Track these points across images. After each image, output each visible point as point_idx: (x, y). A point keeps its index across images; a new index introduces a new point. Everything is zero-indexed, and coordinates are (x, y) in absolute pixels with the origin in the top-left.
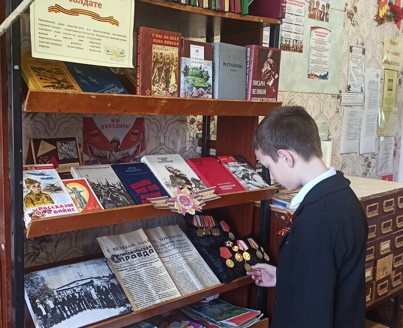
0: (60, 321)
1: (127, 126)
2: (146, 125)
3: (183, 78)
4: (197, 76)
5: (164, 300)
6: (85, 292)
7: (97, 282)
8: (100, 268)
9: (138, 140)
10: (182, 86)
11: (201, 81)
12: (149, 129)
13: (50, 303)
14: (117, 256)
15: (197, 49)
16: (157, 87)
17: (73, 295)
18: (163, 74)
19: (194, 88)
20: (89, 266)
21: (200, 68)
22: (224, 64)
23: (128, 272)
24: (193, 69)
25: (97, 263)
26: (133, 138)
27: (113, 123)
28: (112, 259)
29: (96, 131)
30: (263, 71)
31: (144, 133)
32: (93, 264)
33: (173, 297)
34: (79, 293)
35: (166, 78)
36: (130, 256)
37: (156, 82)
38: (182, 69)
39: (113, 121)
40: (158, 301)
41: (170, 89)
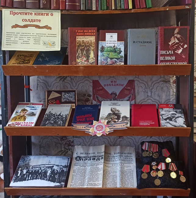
0: (22, 181)
1: (122, 85)
2: (136, 84)
3: (100, 53)
4: (111, 51)
5: (89, 187)
6: (45, 171)
7: (55, 168)
8: (63, 161)
9: (130, 93)
10: (99, 58)
11: (115, 54)
12: (138, 87)
13: (25, 172)
14: (80, 157)
15: (112, 35)
16: (80, 60)
17: (38, 170)
18: (85, 52)
19: (109, 59)
20: (57, 159)
21: (114, 47)
22: (134, 42)
23: (80, 167)
24: (108, 47)
25: (63, 158)
26: (126, 92)
27: (112, 83)
28: (76, 158)
29: (101, 88)
30: (170, 43)
31: (134, 89)
32: (60, 158)
33: (96, 187)
34: (42, 170)
35: (87, 54)
36: (88, 159)
37: (80, 57)
38: (99, 48)
39: (112, 82)
40: (85, 187)
41: (90, 61)
